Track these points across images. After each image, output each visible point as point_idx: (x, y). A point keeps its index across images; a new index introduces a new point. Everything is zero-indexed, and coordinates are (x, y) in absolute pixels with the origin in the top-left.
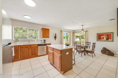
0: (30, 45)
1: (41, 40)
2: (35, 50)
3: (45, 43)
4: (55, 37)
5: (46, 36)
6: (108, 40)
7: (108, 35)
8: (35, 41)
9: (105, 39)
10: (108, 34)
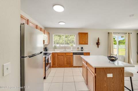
0: (65, 53)
1: (78, 48)
2: (70, 59)
3: (82, 51)
4: (98, 44)
5: (83, 43)
8: (71, 49)
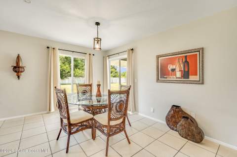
4: (17, 69)
6: (188, 78)
7: (186, 61)
9: (179, 74)
10: (186, 56)
